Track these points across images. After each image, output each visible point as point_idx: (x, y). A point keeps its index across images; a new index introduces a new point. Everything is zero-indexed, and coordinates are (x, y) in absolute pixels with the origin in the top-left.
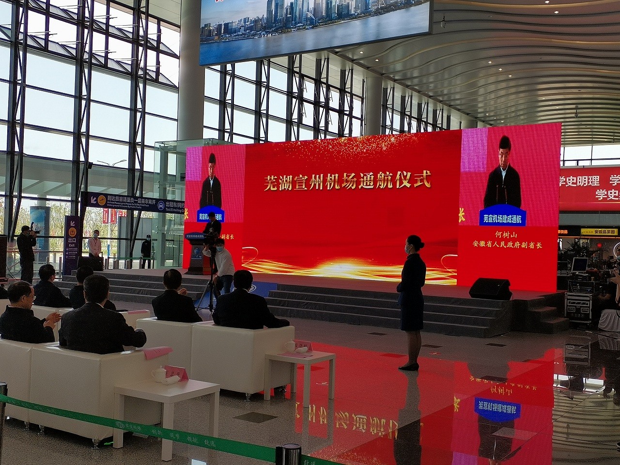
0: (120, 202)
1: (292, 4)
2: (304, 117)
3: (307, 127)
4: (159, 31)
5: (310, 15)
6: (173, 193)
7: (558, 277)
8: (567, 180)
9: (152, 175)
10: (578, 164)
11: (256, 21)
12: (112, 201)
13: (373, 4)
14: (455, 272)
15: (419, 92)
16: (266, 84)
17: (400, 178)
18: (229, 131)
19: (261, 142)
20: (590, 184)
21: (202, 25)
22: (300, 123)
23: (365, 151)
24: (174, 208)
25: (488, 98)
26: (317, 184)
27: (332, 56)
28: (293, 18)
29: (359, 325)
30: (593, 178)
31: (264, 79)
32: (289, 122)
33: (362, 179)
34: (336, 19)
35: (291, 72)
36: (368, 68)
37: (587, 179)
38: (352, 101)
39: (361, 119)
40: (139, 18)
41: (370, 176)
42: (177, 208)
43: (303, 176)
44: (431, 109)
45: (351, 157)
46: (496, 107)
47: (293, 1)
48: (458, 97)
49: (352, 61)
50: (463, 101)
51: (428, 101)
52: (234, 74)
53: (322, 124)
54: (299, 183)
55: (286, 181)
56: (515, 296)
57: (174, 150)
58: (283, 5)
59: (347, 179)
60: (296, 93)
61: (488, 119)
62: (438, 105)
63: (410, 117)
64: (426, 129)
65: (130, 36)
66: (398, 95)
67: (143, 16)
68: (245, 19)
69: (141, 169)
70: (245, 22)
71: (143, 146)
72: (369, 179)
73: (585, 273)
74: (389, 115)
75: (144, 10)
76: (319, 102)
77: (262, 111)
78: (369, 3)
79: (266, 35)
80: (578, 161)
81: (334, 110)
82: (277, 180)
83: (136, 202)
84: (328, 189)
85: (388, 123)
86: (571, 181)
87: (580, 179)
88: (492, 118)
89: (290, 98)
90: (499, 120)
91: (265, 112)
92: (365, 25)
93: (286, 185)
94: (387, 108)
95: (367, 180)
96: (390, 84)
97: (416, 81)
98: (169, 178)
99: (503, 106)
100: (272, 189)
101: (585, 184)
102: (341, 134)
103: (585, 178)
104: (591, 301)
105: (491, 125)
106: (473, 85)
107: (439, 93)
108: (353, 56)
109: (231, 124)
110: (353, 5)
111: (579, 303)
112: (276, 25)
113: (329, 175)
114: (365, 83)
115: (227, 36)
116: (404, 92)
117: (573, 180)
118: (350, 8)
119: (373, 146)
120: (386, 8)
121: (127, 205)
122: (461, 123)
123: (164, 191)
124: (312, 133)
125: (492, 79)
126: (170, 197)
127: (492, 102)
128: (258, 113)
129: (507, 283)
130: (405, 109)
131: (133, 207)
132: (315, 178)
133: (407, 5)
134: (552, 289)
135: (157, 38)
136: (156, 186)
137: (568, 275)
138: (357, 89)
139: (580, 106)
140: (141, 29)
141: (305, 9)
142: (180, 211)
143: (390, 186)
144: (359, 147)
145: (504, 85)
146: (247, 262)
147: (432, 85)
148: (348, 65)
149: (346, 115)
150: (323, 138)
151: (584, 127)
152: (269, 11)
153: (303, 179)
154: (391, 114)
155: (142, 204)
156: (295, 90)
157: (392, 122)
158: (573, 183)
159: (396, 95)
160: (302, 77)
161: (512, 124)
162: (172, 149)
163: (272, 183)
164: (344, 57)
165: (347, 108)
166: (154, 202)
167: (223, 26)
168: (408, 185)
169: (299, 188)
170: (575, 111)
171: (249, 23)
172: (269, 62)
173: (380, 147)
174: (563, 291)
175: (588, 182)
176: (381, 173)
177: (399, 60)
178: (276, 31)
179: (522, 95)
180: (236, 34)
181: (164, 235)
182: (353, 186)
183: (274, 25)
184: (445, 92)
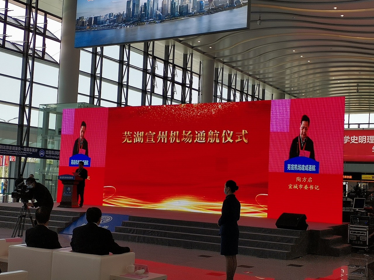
0: (10, 150)
1: (145, 4)
2: (155, 88)
3: (158, 95)
4: (46, 21)
5: (159, 12)
6: (53, 143)
7: (343, 212)
8: (351, 138)
9: (36, 130)
10: (359, 127)
11: (118, 16)
12: (3, 149)
13: (206, 6)
14: (266, 208)
15: (242, 71)
16: (127, 63)
17: (225, 135)
18: (98, 97)
19: (122, 106)
20: (368, 142)
21: (77, 18)
22: (152, 92)
23: (199, 114)
24: (52, 155)
25: (293, 77)
26: (163, 139)
27: (177, 43)
28: (146, 14)
29: (192, 249)
30: (370, 137)
31: (125, 59)
32: (144, 91)
33: (196, 136)
34: (178, 16)
35: (146, 55)
36: (203, 53)
37: (365, 138)
38: (192, 77)
39: (199, 91)
40: (31, 11)
41: (203, 133)
42: (54, 155)
43: (152, 132)
44: (250, 84)
45: (188, 119)
46: (299, 84)
47: (146, 2)
48: (270, 75)
49: (192, 47)
50: (274, 79)
51: (248, 78)
52: (103, 55)
53: (169, 94)
54: (149, 137)
55: (139, 136)
56: (311, 227)
57: (54, 111)
58: (138, 5)
59: (185, 135)
60: (150, 70)
61: (292, 92)
62: (256, 82)
63: (235, 90)
64: (247, 99)
65: (23, 24)
66: (226, 73)
67: (34, 10)
68: (110, 14)
69: (28, 126)
70: (110, 16)
71: (30, 107)
72: (202, 135)
73: (363, 210)
74: (219, 88)
75: (34, 5)
76: (167, 77)
77: (123, 83)
78: (202, 5)
79: (126, 26)
80: (359, 124)
81: (178, 83)
82: (132, 135)
83: (22, 151)
84: (171, 142)
85: (219, 94)
86: (354, 139)
87: (360, 138)
88: (296, 92)
89: (145, 74)
90: (300, 93)
91: (126, 83)
92: (200, 21)
93: (139, 139)
94: (218, 82)
95: (200, 136)
96: (220, 66)
97: (239, 63)
98: (49, 131)
99: (304, 83)
100: (128, 141)
101: (364, 142)
102: (183, 101)
103: (364, 137)
104: (368, 232)
105: (295, 97)
106: (282, 67)
107: (257, 73)
108: (193, 44)
109: (100, 92)
110: (191, 6)
111: (359, 233)
112: (133, 19)
113: (172, 132)
114: (202, 64)
115: (96, 26)
116: (230, 71)
117: (356, 138)
118: (189, 8)
119: (205, 111)
120: (215, 9)
121: (15, 153)
122: (272, 95)
123: (45, 142)
124: (162, 100)
125: (296, 63)
126: (50, 147)
127: (296, 80)
128: (120, 84)
129: (304, 217)
130: (231, 84)
131: (20, 154)
132: (161, 134)
133: (231, 7)
134: (339, 222)
135: (44, 26)
136: (40, 138)
137: (350, 210)
138: (196, 68)
139: (360, 84)
140: (32, 19)
141: (155, 8)
142: (57, 157)
143: (218, 141)
144: (195, 112)
145: (304, 68)
146: (107, 198)
147: (251, 67)
148: (189, 51)
149: (187, 87)
150: (170, 104)
151: (363, 99)
152: (128, 9)
153: (152, 134)
154: (220, 87)
155: (27, 152)
156: (149, 68)
157: (221, 93)
158: (355, 141)
159: (224, 74)
160: (155, 58)
161: (311, 97)
162: (53, 110)
163: (128, 137)
164: (186, 45)
165: (188, 82)
166: (36, 150)
167: (93, 19)
168: (231, 141)
169: (148, 141)
170: (356, 88)
171: (113, 17)
172: (130, 46)
173: (210, 112)
174: (347, 223)
175: (367, 141)
176: (210, 131)
177: (226, 48)
178: (133, 23)
179: (318, 75)
180: (103, 25)
181: (44, 176)
182: (189, 140)
183: (132, 19)
184: (261, 72)
